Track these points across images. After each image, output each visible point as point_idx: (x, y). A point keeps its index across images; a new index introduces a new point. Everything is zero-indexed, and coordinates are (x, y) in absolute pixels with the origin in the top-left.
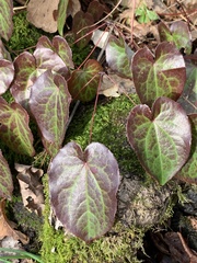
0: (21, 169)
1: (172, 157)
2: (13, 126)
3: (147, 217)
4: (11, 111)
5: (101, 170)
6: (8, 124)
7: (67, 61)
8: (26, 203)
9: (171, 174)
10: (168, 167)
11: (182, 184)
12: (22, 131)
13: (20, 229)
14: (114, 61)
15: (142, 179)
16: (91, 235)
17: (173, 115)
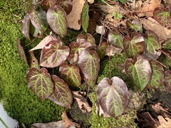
0: (76, 93)
1: (144, 79)
2: (70, 74)
3: (137, 105)
4: (69, 68)
5: (119, 88)
6: (67, 74)
7: (92, 43)
8: (81, 107)
9: (144, 86)
10: (143, 83)
11: (148, 90)
12: (74, 76)
13: (74, 121)
14: (113, 41)
15: (133, 89)
16: (117, 115)
17: (142, 62)
